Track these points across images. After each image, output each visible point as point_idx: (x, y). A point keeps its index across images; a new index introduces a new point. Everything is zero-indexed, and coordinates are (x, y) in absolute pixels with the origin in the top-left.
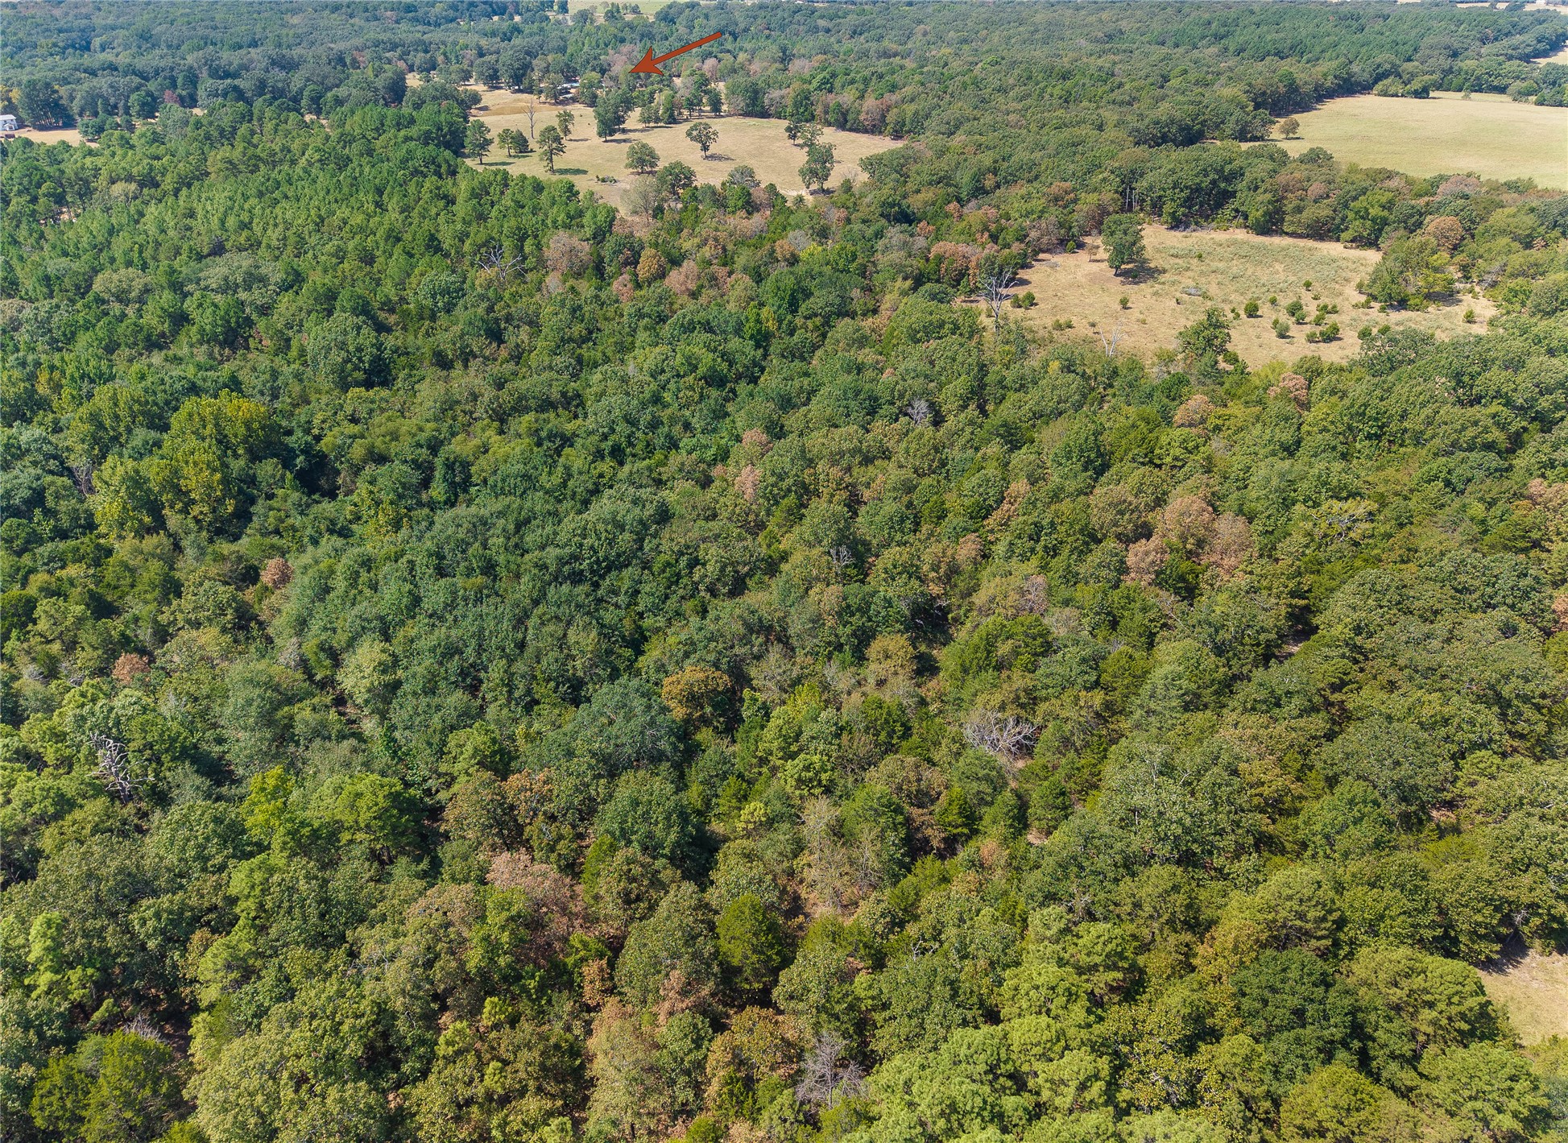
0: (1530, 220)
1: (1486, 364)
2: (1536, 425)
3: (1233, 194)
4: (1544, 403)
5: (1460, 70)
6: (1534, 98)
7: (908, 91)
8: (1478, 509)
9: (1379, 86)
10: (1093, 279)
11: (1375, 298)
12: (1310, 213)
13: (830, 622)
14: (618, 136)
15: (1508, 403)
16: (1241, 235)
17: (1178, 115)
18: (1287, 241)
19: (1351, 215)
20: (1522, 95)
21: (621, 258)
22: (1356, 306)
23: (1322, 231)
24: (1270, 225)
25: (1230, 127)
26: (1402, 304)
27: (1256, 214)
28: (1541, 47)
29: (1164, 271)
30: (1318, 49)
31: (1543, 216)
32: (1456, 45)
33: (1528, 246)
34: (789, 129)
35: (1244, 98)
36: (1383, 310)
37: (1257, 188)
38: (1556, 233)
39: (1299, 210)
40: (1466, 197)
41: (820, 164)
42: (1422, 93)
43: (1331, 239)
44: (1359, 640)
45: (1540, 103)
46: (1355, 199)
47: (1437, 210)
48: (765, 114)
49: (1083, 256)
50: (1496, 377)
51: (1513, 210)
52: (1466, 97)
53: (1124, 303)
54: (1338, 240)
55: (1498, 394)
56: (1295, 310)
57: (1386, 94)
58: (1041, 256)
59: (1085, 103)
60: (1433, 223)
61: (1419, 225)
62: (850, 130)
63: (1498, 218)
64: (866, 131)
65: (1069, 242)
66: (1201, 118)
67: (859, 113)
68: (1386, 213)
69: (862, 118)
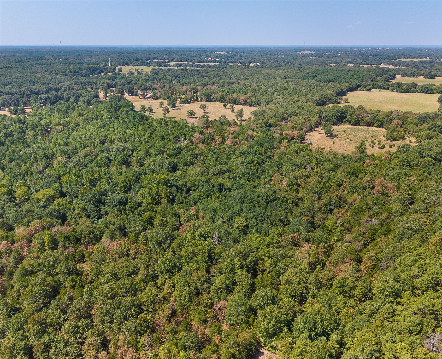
0: (416, 120)
1: (425, 150)
2: (437, 161)
3: (346, 117)
4: (438, 157)
5: (376, 84)
6: (395, 91)
7: (250, 94)
8: (435, 177)
9: (359, 89)
10: (322, 138)
11: (389, 139)
12: (366, 120)
13: (323, 208)
14: (176, 108)
15: (431, 157)
16: (350, 126)
17: (321, 98)
18: (361, 127)
19: (375, 121)
20: (392, 90)
21: (211, 139)
22: (385, 141)
23: (369, 124)
24: (357, 123)
25: (332, 101)
26: (394, 140)
27: (353, 121)
28: (391, 77)
29: (338, 135)
30: (340, 79)
31: (418, 119)
32: (372, 78)
33: (417, 126)
34: (224, 105)
35: (333, 93)
36: (391, 141)
37: (351, 115)
38: (422, 123)
39: (363, 120)
40: (399, 115)
41: (240, 114)
42: (369, 90)
43: (371, 126)
44: (426, 201)
45: (397, 92)
46: (375, 117)
47: (394, 118)
48: (211, 101)
49: (316, 133)
50: (427, 152)
51: (411, 118)
52: (380, 91)
53: (334, 143)
54: (373, 126)
55: (429, 156)
56: (373, 142)
57: (361, 91)
58: (307, 133)
59: (294, 96)
60: (395, 121)
61: (392, 122)
62: (237, 104)
63: (408, 120)
64: (241, 105)
65: (312, 130)
66: (325, 98)
67: (239, 100)
68: (384, 120)
69: (240, 101)
